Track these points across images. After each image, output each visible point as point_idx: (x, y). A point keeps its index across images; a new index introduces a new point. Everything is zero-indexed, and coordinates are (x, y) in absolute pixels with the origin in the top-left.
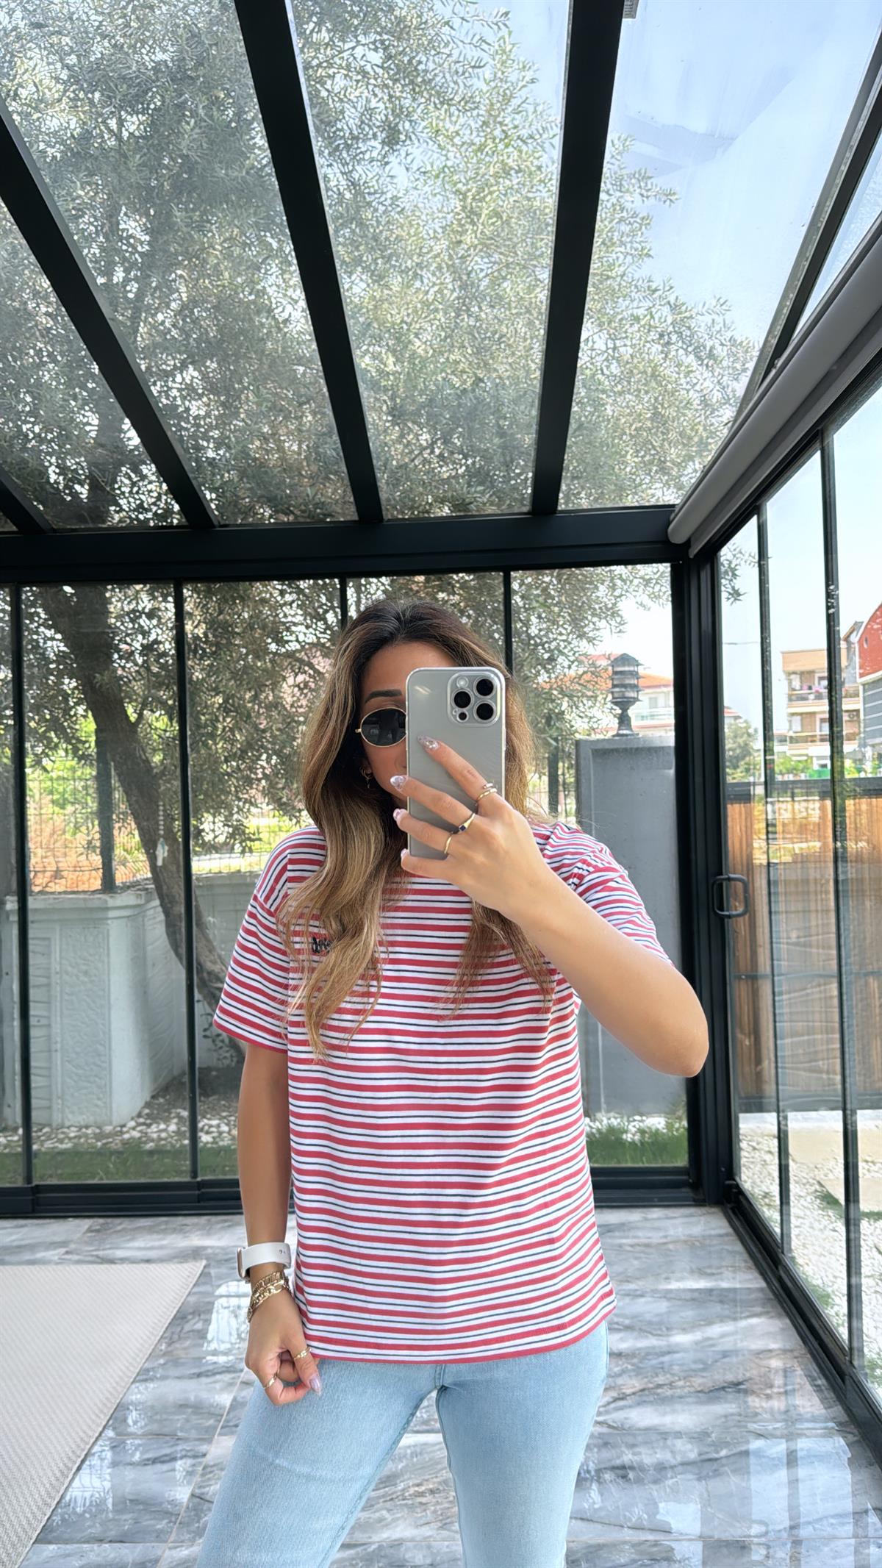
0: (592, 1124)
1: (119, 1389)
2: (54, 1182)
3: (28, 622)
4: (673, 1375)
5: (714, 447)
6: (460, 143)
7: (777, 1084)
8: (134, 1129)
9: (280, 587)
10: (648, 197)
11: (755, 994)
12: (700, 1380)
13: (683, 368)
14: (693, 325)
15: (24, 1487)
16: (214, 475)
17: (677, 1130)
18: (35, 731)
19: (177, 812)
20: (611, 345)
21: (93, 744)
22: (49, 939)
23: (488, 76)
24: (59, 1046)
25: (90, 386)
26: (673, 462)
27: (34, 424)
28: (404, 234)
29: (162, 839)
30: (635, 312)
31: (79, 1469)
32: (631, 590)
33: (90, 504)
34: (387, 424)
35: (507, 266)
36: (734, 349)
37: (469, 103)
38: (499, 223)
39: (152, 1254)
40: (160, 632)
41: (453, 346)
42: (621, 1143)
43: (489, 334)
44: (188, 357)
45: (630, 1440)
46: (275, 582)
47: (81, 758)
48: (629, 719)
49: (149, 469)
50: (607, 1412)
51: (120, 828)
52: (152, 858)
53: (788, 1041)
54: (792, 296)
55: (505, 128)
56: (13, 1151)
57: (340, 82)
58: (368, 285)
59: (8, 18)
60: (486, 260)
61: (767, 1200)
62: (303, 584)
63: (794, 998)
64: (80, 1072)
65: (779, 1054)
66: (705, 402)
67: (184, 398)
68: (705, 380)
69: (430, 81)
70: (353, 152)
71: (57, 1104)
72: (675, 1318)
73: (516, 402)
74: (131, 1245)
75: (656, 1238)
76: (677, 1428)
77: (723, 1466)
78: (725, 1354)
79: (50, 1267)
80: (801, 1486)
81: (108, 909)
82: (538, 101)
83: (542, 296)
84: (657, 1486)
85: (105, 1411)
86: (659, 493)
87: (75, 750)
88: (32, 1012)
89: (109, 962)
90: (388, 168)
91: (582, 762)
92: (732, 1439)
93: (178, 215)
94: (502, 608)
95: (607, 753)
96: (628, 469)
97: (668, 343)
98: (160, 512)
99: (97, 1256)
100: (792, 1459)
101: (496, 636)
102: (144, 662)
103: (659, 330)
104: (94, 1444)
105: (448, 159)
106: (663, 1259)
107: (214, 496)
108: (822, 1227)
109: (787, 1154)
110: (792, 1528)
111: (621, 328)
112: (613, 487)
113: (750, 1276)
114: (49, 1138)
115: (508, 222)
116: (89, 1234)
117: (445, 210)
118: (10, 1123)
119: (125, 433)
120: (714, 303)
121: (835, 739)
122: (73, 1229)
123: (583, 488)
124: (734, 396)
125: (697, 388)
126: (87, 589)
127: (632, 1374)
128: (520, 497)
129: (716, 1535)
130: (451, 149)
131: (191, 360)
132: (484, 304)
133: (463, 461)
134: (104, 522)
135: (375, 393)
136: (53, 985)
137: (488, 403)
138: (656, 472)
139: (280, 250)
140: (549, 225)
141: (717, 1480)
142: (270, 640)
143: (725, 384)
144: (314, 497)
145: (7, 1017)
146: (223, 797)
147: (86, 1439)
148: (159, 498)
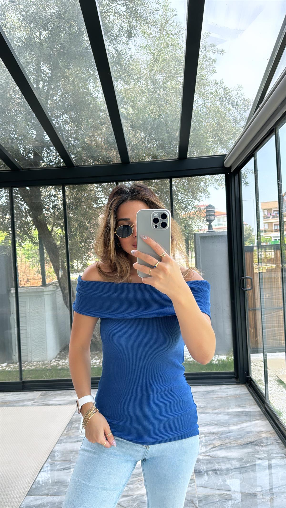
1: (52, 446)
2: (29, 379)
3: (15, 199)
4: (231, 440)
5: (239, 135)
6: (152, 37)
7: (263, 344)
8: (54, 362)
9: (96, 186)
10: (215, 53)
11: (255, 315)
12: (240, 441)
13: (227, 109)
14: (230, 95)
15: (22, 478)
16: (74, 149)
17: (230, 360)
18: (19, 235)
19: (65, 260)
20: (203, 102)
21: (38, 239)
22: (25, 302)
23: (161, 14)
24: (30, 336)
25: (33, 121)
26: (225, 140)
27: (15, 134)
28: (134, 68)
29: (61, 269)
30: (211, 91)
31: (40, 472)
32: (212, 183)
33: (34, 160)
34: (130, 131)
35: (168, 77)
36: (244, 102)
37: (155, 23)
38: (166, 63)
39: (61, 402)
40: (58, 201)
41: (151, 104)
43: (163, 100)
45: (217, 461)
46: (95, 184)
47: (34, 243)
48: (212, 226)
49: (53, 148)
50: (210, 452)
51: (47, 266)
52: (58, 275)
53: (266, 330)
54: (264, 84)
55: (167, 31)
56: (16, 370)
57: (112, 17)
58: (123, 85)
60: (161, 76)
61: (260, 382)
62: (105, 184)
63: (268, 316)
64: (37, 344)
65: (264, 334)
66: (235, 120)
67: (63, 125)
68: (235, 112)
69: (142, 16)
70: (117, 41)
71: (29, 355)
72: (231, 421)
73: (173, 121)
74: (54, 399)
75: (224, 395)
76: (233, 457)
77: (248, 469)
78: (248, 433)
79: (29, 407)
80: (273, 475)
81: (44, 292)
82: (177, 22)
83: (180, 87)
84: (227, 476)
85: (49, 451)
86: (220, 151)
87: (32, 240)
88: (21, 325)
89: (45, 309)
90: (128, 45)
91: (197, 241)
92: (251, 460)
93: (61, 64)
94: (169, 190)
95: (204, 237)
96: (210, 143)
97: (223, 101)
98: (57, 162)
99: (44, 404)
100: (270, 467)
101: (168, 200)
102: (53, 211)
103: (219, 97)
104: (44, 464)
105: (148, 42)
106: (226, 402)
107: (74, 156)
108: (278, 391)
109: (267, 367)
110: (271, 489)
111: (207, 96)
112: (205, 149)
113: (255, 407)
114: (27, 366)
115: (168, 62)
116: (41, 396)
117: (148, 59)
118: (15, 361)
119: (45, 136)
120: (237, 86)
121: (281, 230)
122: (36, 395)
123: (195, 150)
124: (245, 117)
125: (232, 115)
126: (34, 188)
127: (218, 439)
128: (174, 153)
129: (247, 492)
130: (149, 39)
131: (65, 112)
132: (161, 90)
133: (155, 142)
134: (39, 166)
135: (126, 120)
136: (27, 316)
137: (164, 122)
138: (219, 144)
139: (94, 74)
140: (182, 63)
141: (247, 473)
142: (94, 203)
143: (242, 114)
144: (106, 156)
145: (12, 327)
146: (80, 255)
147: (42, 462)
148: (56, 158)
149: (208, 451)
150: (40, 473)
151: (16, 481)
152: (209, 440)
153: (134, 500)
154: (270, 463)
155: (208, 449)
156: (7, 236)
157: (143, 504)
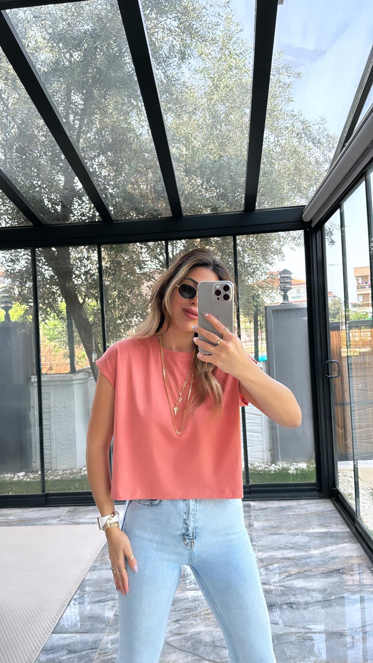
0: (275, 467)
1: (83, 574)
2: (54, 492)
3: (38, 263)
4: (311, 567)
5: (321, 180)
6: (211, 58)
7: (353, 449)
9: (140, 246)
10: (290, 76)
11: (344, 411)
12: (323, 569)
13: (307, 148)
14: (311, 130)
15: (47, 612)
16: (112, 200)
17: (312, 468)
18: (41, 308)
19: (100, 340)
20: (276, 140)
21: (65, 313)
22: (50, 393)
23: (222, 29)
24: (54, 437)
25: (60, 164)
26: (304, 188)
27: (38, 181)
28: (188, 96)
29: (94, 351)
30: (286, 125)
31: (68, 605)
32: (287, 242)
33: (62, 214)
34: (184, 176)
35: (232, 108)
36: (329, 139)
37: (214, 41)
38: (228, 90)
40: (91, 266)
41: (210, 142)
42: (288, 474)
43: (225, 137)
44: (100, 151)
45: (294, 592)
46: (138, 244)
47: (60, 319)
48: (287, 297)
49: (86, 198)
50: (284, 582)
51: (77, 347)
52: (90, 359)
53: (357, 431)
54: (353, 115)
55: (230, 50)
56: (36, 480)
57: (160, 34)
58: (174, 118)
59: (23, 14)
60: (223, 106)
61: (350, 496)
62: (151, 244)
63: (360, 412)
64: (63, 447)
65: (354, 436)
66: (317, 162)
67: (99, 168)
68: (317, 153)
69: (198, 32)
70: (166, 63)
71: (54, 461)
72: (311, 544)
73: (237, 164)
74: (86, 517)
75: (303, 512)
76: (314, 588)
77: (333, 602)
78: (333, 558)
79: (54, 526)
80: (366, 610)
81: (73, 380)
82: (243, 38)
83: (247, 120)
84: (305, 611)
85: (78, 582)
86: (298, 201)
87: (58, 315)
88: (44, 423)
89: (74, 402)
90: (181, 69)
91: (268, 315)
92: (337, 592)
93: (96, 93)
94: (233, 251)
95: (278, 311)
96: (285, 191)
97: (301, 138)
98: (90, 216)
99: (72, 522)
100: (362, 600)
101: (230, 263)
102: (86, 278)
103: (297, 132)
104: (74, 595)
105: (206, 64)
106: (306, 520)
107: (113, 208)
109: (358, 477)
110: (362, 627)
111: (280, 132)
112: (279, 199)
113: (343, 527)
114: (51, 475)
115: (232, 90)
116: (69, 513)
117: (205, 85)
118: (35, 469)
119: (75, 183)
120: (320, 119)
122: (62, 511)
123: (266, 200)
124: (329, 158)
125: (314, 156)
126: (61, 249)
127: (294, 566)
128: (239, 205)
129: (330, 630)
130: (207, 60)
131: (101, 152)
132: (223, 124)
133: (215, 191)
134: (68, 221)
135: (178, 163)
136: (51, 411)
137: (225, 166)
138: (297, 192)
139: (137, 105)
140: (249, 90)
141: (330, 608)
142: (136, 268)
143: (325, 154)
144: (153, 208)
145: (33, 425)
146: (118, 334)
147: (71, 593)
148: (90, 211)
149: (281, 580)
150: (69, 607)
151: (39, 616)
152: (283, 567)
153: (187, 639)
154: (362, 595)
155: (281, 578)
156: (27, 310)
157: (198, 644)
